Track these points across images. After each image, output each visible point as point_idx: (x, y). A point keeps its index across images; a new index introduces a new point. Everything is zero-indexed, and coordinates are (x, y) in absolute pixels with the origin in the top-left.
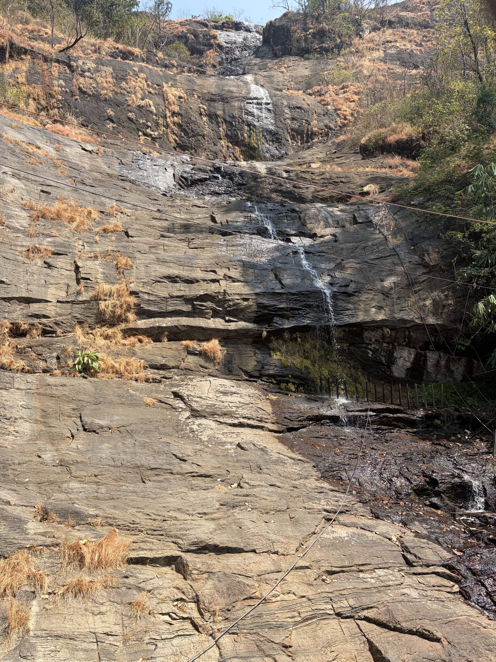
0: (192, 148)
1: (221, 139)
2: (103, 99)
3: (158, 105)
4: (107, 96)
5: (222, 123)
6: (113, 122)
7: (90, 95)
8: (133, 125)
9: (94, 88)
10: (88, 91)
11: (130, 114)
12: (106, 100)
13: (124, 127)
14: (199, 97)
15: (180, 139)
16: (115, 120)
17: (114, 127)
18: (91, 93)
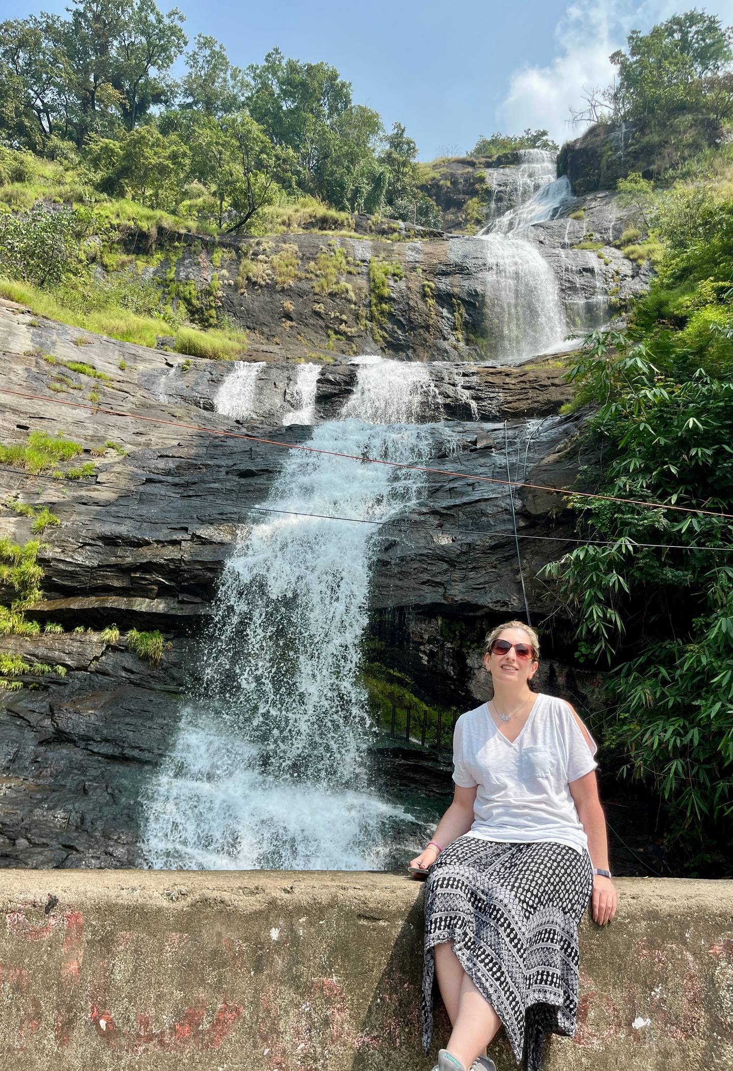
0: (409, 347)
1: (456, 329)
2: (279, 289)
3: (360, 289)
4: (286, 286)
5: (459, 305)
6: (291, 319)
7: (261, 286)
8: (321, 322)
9: (268, 275)
10: (260, 280)
11: (317, 307)
12: (283, 290)
13: (306, 325)
14: (424, 271)
15: (391, 336)
16: (294, 316)
17: (291, 327)
18: (263, 283)
